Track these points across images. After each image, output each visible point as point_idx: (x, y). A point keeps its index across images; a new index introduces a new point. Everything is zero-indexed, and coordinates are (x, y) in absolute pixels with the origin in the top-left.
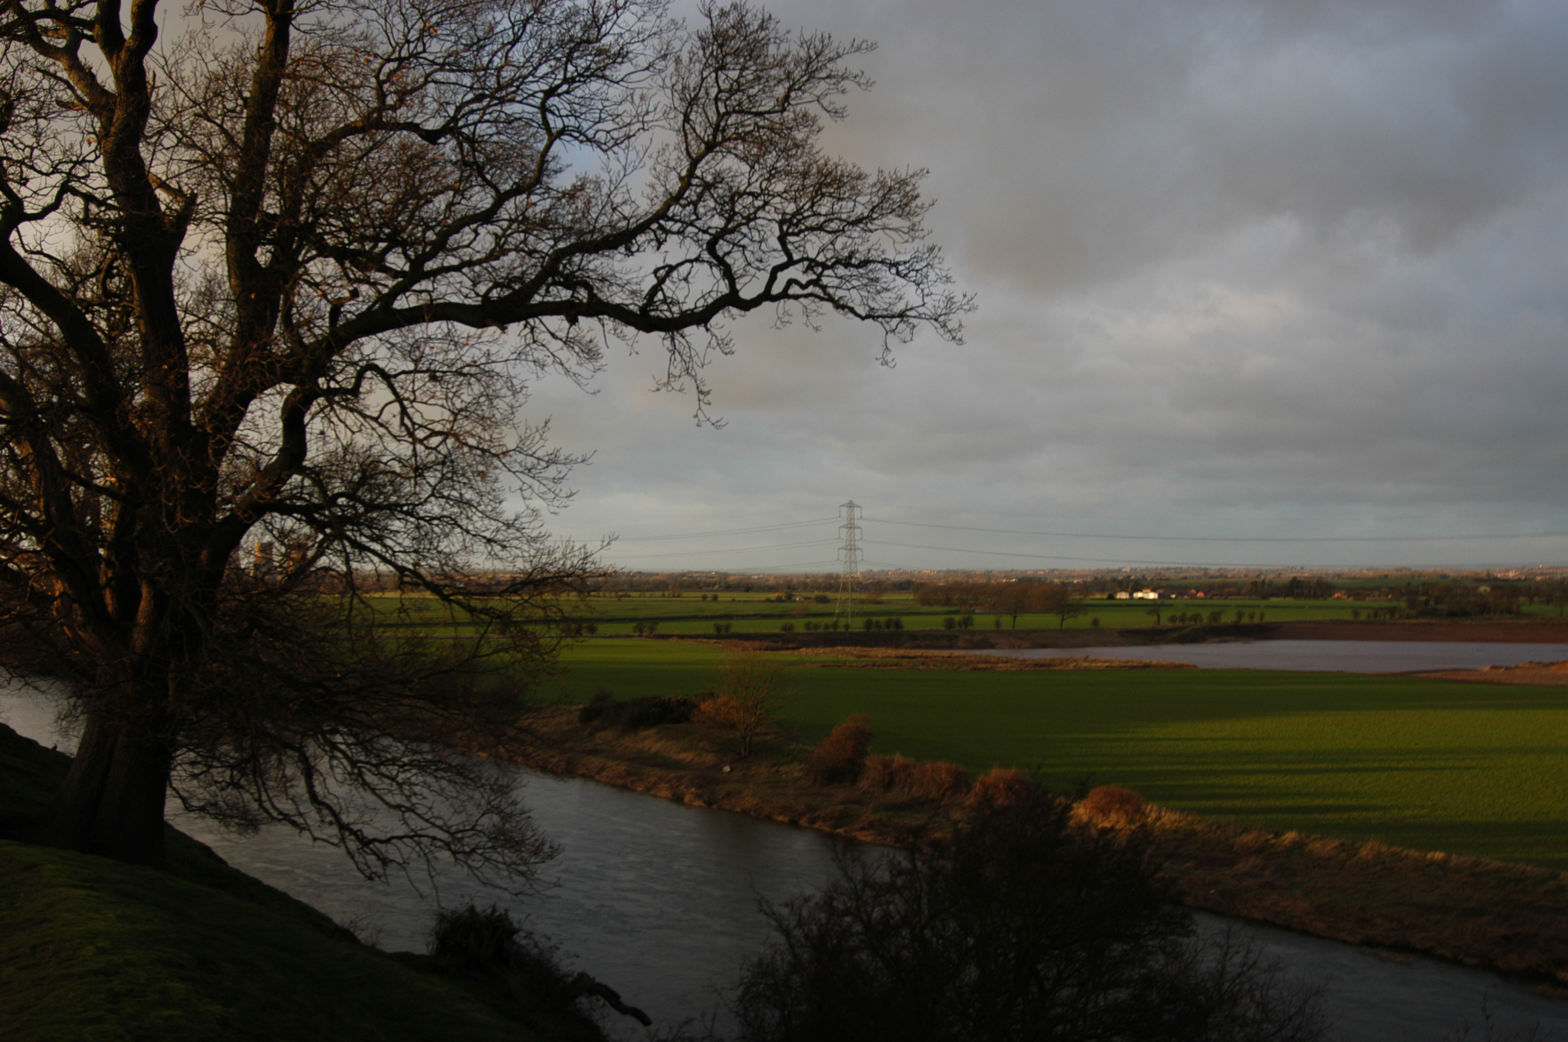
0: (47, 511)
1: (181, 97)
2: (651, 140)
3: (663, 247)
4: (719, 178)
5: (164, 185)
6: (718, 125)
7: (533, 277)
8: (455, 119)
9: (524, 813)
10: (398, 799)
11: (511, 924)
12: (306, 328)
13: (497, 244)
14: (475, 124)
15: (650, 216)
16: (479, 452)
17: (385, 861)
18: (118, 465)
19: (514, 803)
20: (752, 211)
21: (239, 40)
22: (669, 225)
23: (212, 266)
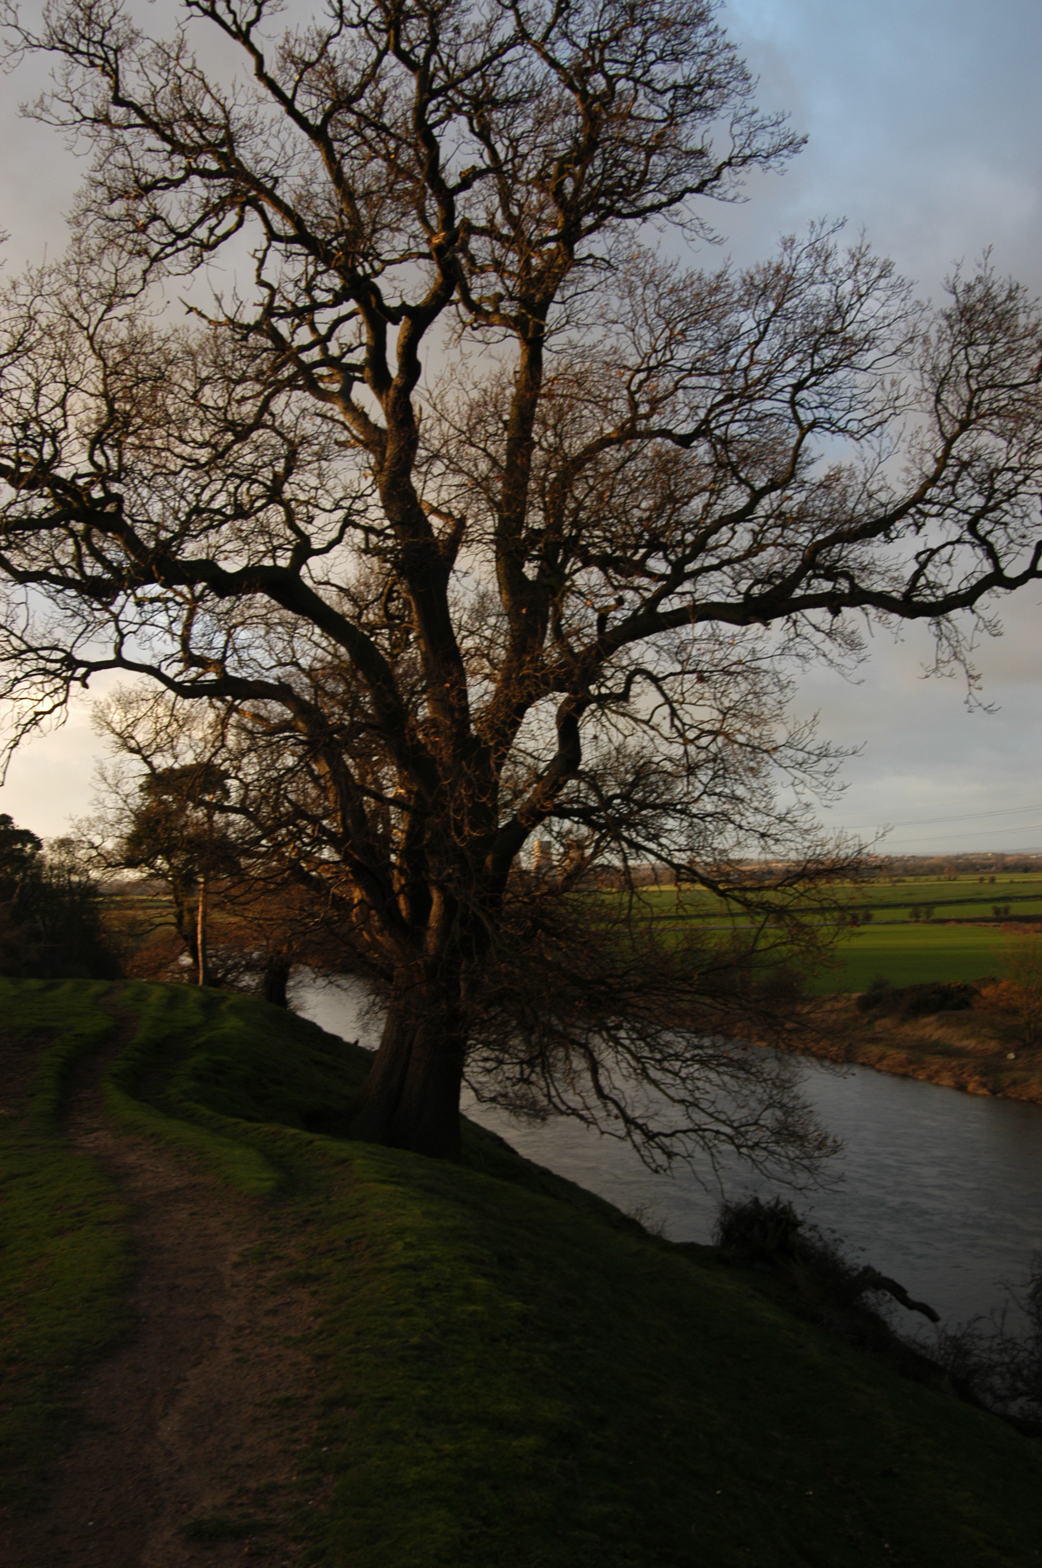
0: (344, 823)
1: (445, 425)
2: (904, 424)
3: (923, 531)
4: (976, 456)
5: (435, 511)
6: (971, 402)
7: (792, 571)
8: (706, 421)
9: (806, 1107)
10: (682, 1094)
11: (795, 1217)
12: (575, 638)
13: (755, 540)
14: (727, 424)
15: (907, 500)
16: (749, 749)
17: (670, 1155)
18: (406, 778)
19: (796, 1097)
20: (1012, 486)
21: (496, 367)
22: (927, 508)
23: (483, 583)
